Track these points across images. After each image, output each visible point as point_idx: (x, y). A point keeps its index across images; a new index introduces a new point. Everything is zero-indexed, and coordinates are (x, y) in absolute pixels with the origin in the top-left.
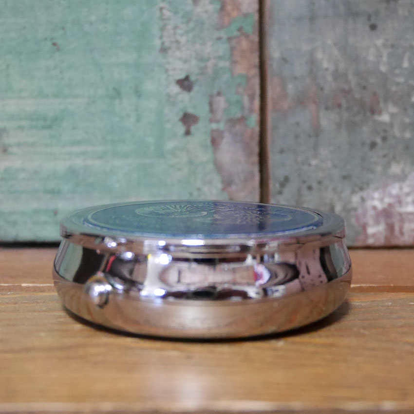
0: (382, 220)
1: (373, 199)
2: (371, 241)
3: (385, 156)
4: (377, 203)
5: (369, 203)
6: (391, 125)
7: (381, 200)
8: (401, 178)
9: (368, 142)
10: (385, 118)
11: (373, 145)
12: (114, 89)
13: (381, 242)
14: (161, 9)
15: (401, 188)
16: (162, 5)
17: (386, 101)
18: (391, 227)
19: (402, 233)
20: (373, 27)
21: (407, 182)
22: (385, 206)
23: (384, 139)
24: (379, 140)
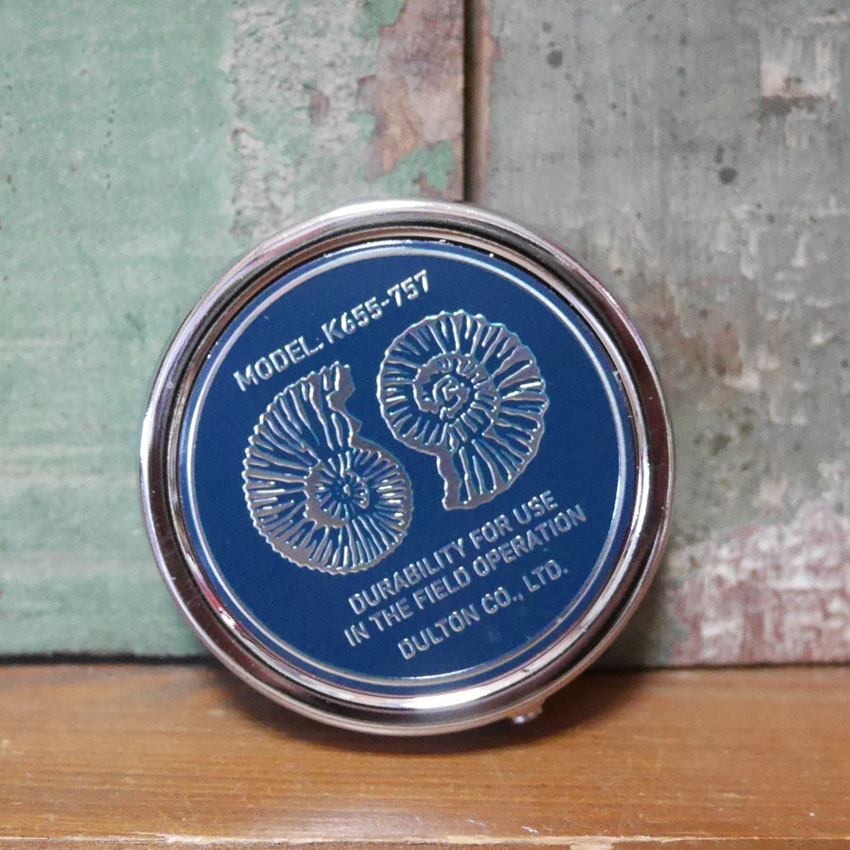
0: (736, 609)
1: (717, 561)
2: (708, 654)
3: (745, 468)
4: (724, 570)
5: (708, 571)
6: (764, 397)
7: (736, 563)
8: (783, 515)
9: (710, 435)
10: (750, 381)
11: (721, 442)
12: (128, 316)
13: (733, 654)
14: (236, 132)
15: (781, 537)
16: (237, 124)
17: (752, 345)
18: (755, 623)
19: (779, 636)
20: (728, 176)
21: (796, 525)
22: (744, 576)
23: (746, 429)
24: (733, 432)
